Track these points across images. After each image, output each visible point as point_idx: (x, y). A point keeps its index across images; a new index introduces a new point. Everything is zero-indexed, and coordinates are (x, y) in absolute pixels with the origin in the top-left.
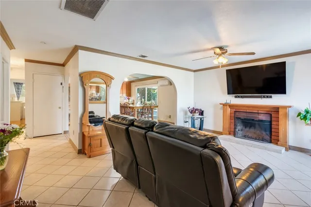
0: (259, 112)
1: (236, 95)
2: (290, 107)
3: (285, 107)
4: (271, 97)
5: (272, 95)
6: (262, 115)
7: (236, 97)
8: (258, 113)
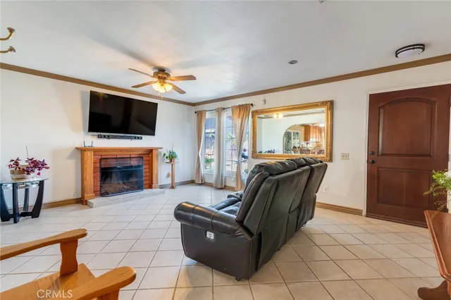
0: (132, 156)
1: (99, 133)
2: (162, 148)
3: (157, 149)
4: (141, 138)
5: (143, 136)
6: (134, 159)
7: (100, 137)
8: (130, 158)
